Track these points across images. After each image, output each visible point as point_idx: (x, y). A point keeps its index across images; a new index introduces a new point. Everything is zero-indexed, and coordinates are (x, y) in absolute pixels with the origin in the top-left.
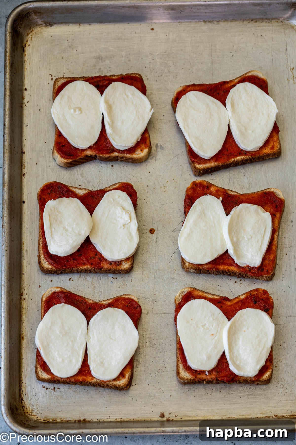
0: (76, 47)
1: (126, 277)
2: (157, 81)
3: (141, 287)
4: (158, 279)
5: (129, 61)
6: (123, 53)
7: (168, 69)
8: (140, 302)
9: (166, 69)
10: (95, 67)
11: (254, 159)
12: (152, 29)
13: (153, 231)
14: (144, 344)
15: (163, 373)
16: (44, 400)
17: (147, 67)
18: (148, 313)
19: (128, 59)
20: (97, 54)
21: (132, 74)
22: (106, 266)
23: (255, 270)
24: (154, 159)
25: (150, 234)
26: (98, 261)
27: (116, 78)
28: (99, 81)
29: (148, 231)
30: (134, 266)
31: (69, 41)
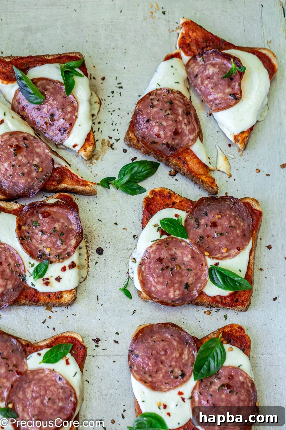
1: (69, 311)
2: (101, 59)
3: (86, 323)
4: (108, 312)
5: (66, 33)
6: (58, 24)
8: (85, 341)
10: (23, 41)
13: (101, 251)
17: (89, 41)
18: (96, 355)
19: (65, 31)
20: (26, 25)
21: (71, 53)
22: (43, 298)
23: (228, 300)
24: (100, 159)
25: (97, 255)
26: (33, 293)
27: (50, 58)
28: (30, 62)
29: (94, 251)
30: (77, 296)
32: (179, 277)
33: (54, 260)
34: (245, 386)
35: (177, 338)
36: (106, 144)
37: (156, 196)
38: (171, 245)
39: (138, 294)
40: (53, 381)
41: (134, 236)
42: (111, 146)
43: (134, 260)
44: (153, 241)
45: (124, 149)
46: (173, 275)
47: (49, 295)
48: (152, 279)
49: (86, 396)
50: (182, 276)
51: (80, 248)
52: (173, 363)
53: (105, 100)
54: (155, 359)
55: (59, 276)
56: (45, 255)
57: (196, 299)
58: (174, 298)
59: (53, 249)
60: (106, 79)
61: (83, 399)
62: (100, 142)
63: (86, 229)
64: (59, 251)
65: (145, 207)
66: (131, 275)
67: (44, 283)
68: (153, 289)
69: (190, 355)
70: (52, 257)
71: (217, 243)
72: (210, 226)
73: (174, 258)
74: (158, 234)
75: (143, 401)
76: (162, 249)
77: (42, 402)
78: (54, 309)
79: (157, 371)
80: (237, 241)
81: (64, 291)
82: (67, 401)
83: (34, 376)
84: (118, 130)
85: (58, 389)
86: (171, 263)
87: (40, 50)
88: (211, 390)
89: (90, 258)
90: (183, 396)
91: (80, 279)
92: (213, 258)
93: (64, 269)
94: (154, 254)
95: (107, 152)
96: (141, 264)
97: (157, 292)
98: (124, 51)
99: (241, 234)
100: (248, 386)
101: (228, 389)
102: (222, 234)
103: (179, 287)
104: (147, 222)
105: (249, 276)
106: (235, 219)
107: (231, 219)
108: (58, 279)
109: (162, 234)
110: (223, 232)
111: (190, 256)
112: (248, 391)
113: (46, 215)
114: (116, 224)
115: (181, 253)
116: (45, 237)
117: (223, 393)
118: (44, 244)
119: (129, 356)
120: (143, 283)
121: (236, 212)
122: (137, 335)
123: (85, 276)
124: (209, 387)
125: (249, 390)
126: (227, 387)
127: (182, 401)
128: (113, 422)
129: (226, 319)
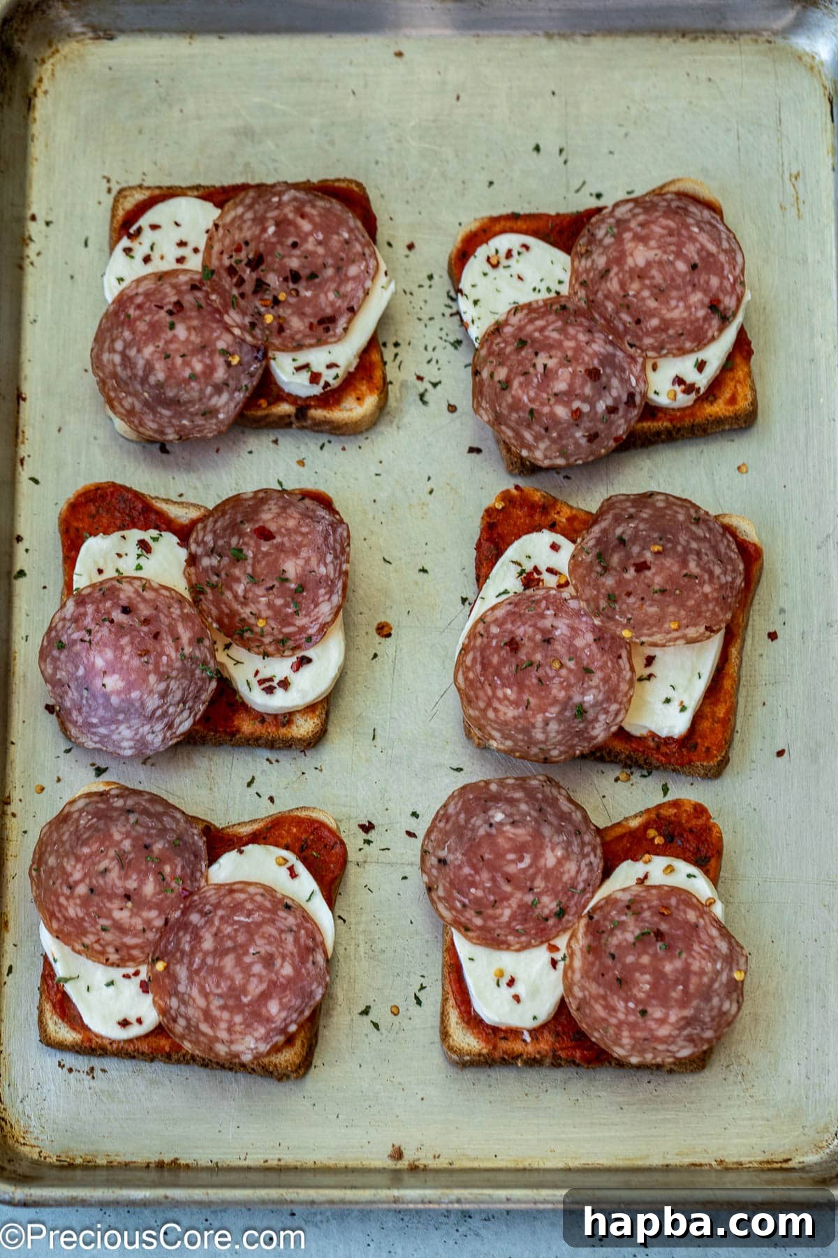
0: (179, 99)
1: (306, 762)
2: (407, 202)
3: (346, 789)
4: (396, 767)
5: (332, 143)
6: (315, 121)
7: (442, 169)
8: (342, 828)
9: (435, 170)
10: (233, 157)
11: (679, 430)
12: (399, 54)
13: (386, 629)
14: (351, 949)
15: (402, 1034)
16: (62, 1101)
17: (383, 162)
18: (365, 862)
19: (329, 138)
20: (241, 122)
22: (249, 726)
23: (674, 747)
24: (395, 425)
25: (378, 639)
29: (372, 630)
30: (329, 726)
31: (161, 82)
32: (560, 689)
34: (703, 937)
36: (411, 393)
37: (514, 507)
40: (269, 910)
41: (464, 600)
42: (422, 397)
45: (449, 405)
47: (262, 717)
49: (338, 950)
50: (568, 687)
52: (539, 883)
53: (411, 294)
55: (287, 679)
59: (273, 623)
60: (417, 247)
62: (398, 385)
63: (356, 578)
70: (269, 640)
71: (652, 610)
73: (548, 639)
74: (519, 584)
76: (521, 616)
78: (272, 755)
79: (497, 902)
80: (704, 609)
81: (297, 710)
83: (222, 896)
84: (437, 362)
85: (282, 932)
86: (541, 652)
88: (615, 943)
90: (554, 955)
92: (642, 644)
94: (501, 628)
95: (412, 409)
98: (461, 186)
99: (715, 595)
100: (711, 937)
101: (657, 941)
102: (664, 591)
103: (557, 714)
106: (699, 558)
107: (690, 558)
109: (526, 585)
110: (668, 587)
112: (711, 949)
114: (424, 571)
115: (568, 627)
116: (258, 591)
117: (645, 952)
118: (252, 608)
121: (701, 543)
124: (609, 935)
126: (656, 936)
127: (552, 968)
128: (395, 1012)
129: (665, 793)
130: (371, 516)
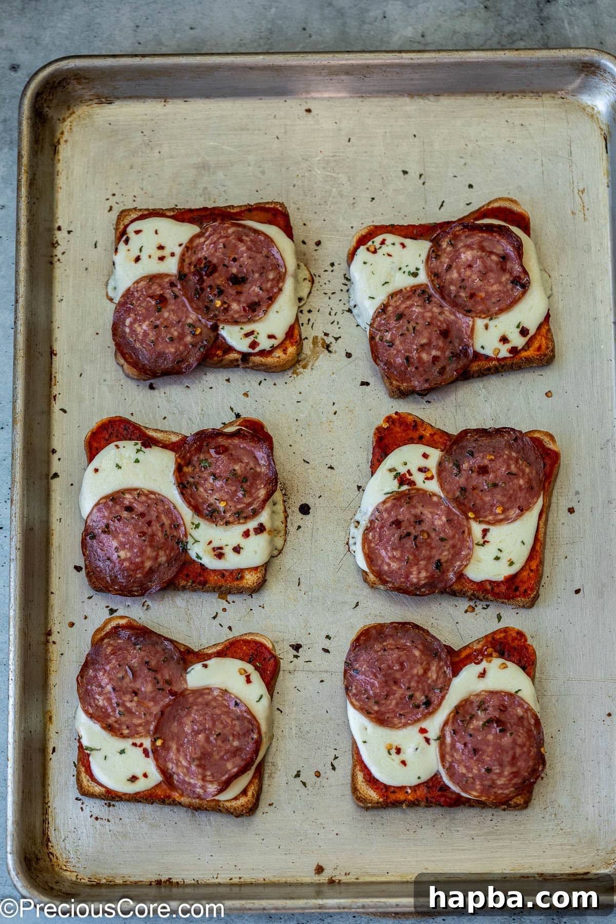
0: (157, 144)
1: (255, 601)
2: (316, 213)
3: (281, 620)
4: (315, 605)
5: (263, 173)
6: (251, 158)
7: (339, 189)
8: (277, 648)
9: (334, 190)
10: (196, 184)
11: (503, 366)
12: (309, 111)
13: (306, 508)
14: (286, 733)
15: (322, 789)
16: (91, 840)
17: (298, 186)
18: (295, 670)
19: (261, 169)
20: (200, 160)
21: (268, 203)
22: (213, 578)
23: (503, 588)
24: (309, 367)
25: (300, 516)
26: (199, 571)
27: (235, 210)
28: (204, 216)
29: (297, 510)
30: (267, 578)
31: (145, 133)
32: (426, 550)
33: (231, 519)
34: (526, 723)
35: (420, 647)
36: (320, 345)
37: (395, 426)
38: (415, 501)
39: (363, 575)
40: (226, 706)
41: (359, 488)
42: (327, 347)
43: (356, 524)
44: (388, 493)
45: (347, 353)
46: (416, 546)
47: (222, 573)
48: (383, 553)
49: (277, 732)
50: (432, 548)
51: (275, 504)
52: (413, 684)
53: (319, 276)
54: (384, 676)
55: (238, 545)
56: (219, 512)
57: (452, 585)
58: (418, 583)
59: (230, 503)
60: (322, 244)
61: (271, 738)
62: (311, 340)
63: (285, 474)
64: (239, 507)
65: (376, 442)
66: (352, 548)
67: (215, 555)
68: (386, 568)
69: (440, 673)
70: (228, 515)
71: (487, 499)
72: (478, 472)
73: (419, 521)
74: (396, 483)
75: (365, 742)
76: (401, 506)
77: (207, 739)
78: (230, 598)
79: (387, 695)
80: (519, 495)
81: (247, 569)
82: (247, 738)
83: (196, 698)
84: (338, 323)
85: (233, 719)
86: (414, 528)
87: (221, 198)
88: (472, 727)
89: (289, 520)
90: (426, 735)
91: (272, 551)
92: (480, 522)
93: (246, 534)
94: (389, 513)
95: (321, 356)
96: (368, 530)
97: (392, 572)
98: (352, 201)
99: (527, 486)
100: (530, 724)
101: (497, 726)
102: (495, 485)
103: (426, 566)
104: (379, 465)
105: (537, 551)
106: (517, 462)
107: (511, 462)
108: (237, 550)
109: (401, 483)
110: (497, 482)
111: (444, 519)
112: (529, 731)
113: (222, 450)
114: (331, 468)
115: (431, 513)
116: (218, 484)
117: (490, 733)
118: (216, 496)
119: (345, 672)
120: (370, 557)
121: (518, 452)
122: (357, 639)
123: (280, 547)
124: (468, 723)
125: (531, 730)
126: (496, 723)
127: (426, 744)
128: (318, 774)
129: (499, 621)
130: (294, 430)
